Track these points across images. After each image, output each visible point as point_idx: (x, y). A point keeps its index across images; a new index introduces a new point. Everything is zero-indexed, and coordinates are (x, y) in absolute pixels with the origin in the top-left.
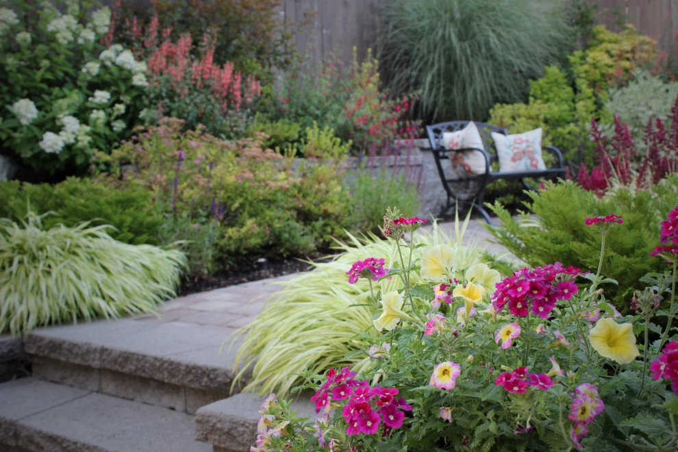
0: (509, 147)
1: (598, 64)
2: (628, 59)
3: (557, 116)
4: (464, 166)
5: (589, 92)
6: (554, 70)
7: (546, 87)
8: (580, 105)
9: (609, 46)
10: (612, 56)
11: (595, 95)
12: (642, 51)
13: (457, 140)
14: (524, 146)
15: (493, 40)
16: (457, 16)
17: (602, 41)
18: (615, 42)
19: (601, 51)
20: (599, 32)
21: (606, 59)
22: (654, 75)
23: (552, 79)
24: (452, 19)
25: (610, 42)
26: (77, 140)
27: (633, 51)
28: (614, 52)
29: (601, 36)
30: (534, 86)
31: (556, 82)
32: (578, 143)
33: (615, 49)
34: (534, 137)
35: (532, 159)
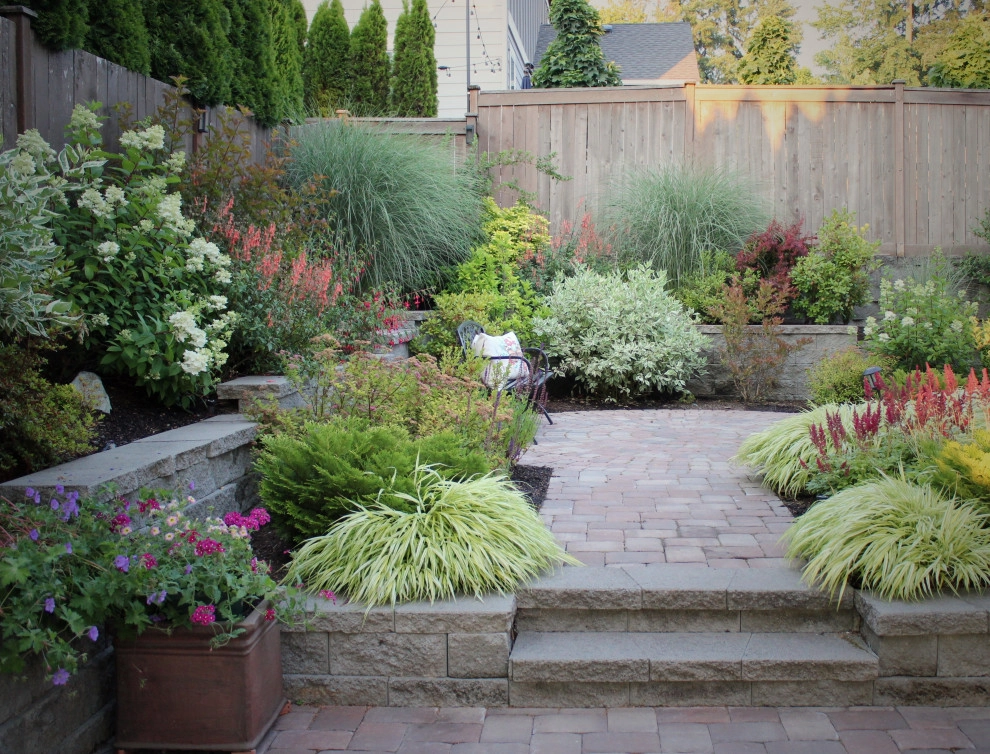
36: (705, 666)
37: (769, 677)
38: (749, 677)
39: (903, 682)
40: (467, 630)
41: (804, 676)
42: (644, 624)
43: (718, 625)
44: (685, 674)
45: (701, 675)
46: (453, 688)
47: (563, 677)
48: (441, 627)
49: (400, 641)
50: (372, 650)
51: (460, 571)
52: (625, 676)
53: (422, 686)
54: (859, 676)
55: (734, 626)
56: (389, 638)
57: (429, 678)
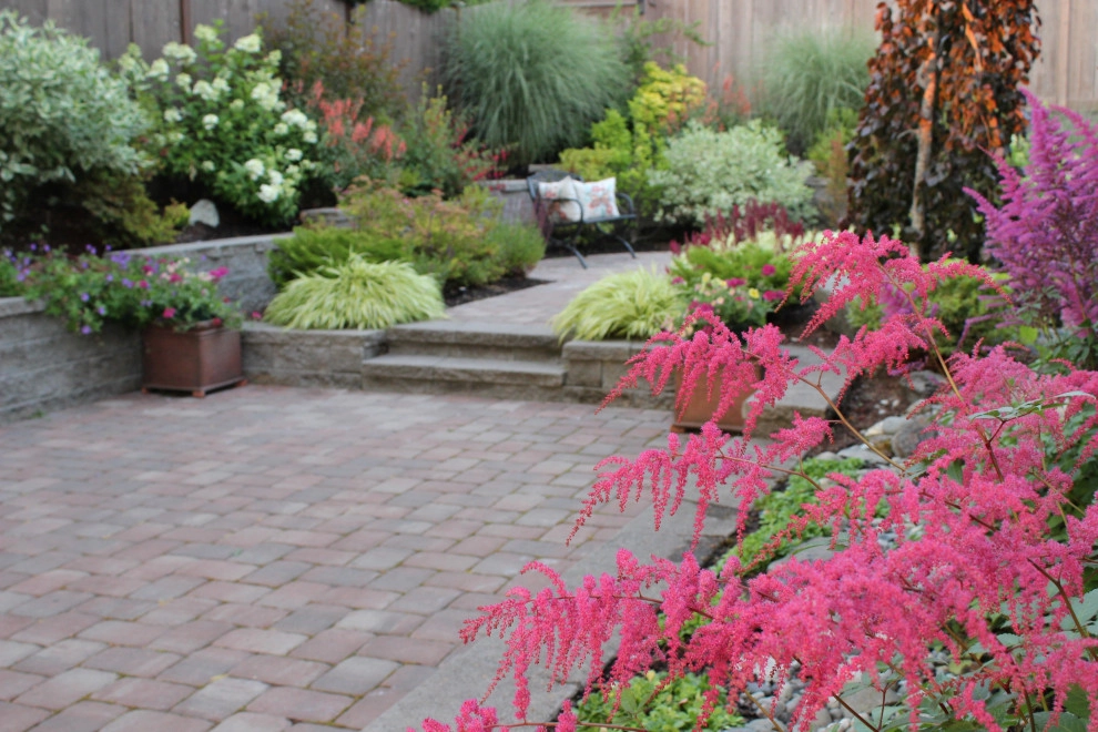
0: (588, 194)
1: (653, 106)
2: (678, 101)
3: (619, 161)
4: (560, 213)
5: (645, 136)
6: (614, 114)
7: (607, 130)
8: (639, 149)
9: (661, 86)
10: (663, 96)
11: (651, 139)
12: (692, 93)
13: (554, 191)
14: (600, 194)
15: (560, 83)
16: (526, 57)
17: (653, 80)
18: (667, 82)
19: (652, 91)
20: (650, 70)
21: (657, 100)
22: (706, 126)
23: (613, 123)
24: (520, 59)
25: (662, 81)
26: (285, 192)
27: (684, 93)
28: (665, 93)
29: (653, 74)
30: (597, 130)
31: (616, 126)
32: (638, 186)
33: (667, 89)
34: (609, 185)
35: (608, 205)
36: (464, 371)
37: (499, 380)
38: (488, 379)
39: (579, 389)
40: (341, 344)
41: (519, 381)
42: (459, 353)
43: (502, 355)
44: (453, 376)
45: (462, 377)
46: (332, 378)
47: (387, 374)
48: (328, 342)
49: (307, 350)
50: (293, 355)
51: (350, 315)
52: (420, 375)
53: (317, 377)
54: (551, 383)
55: (511, 356)
56: (302, 348)
57: (322, 372)
